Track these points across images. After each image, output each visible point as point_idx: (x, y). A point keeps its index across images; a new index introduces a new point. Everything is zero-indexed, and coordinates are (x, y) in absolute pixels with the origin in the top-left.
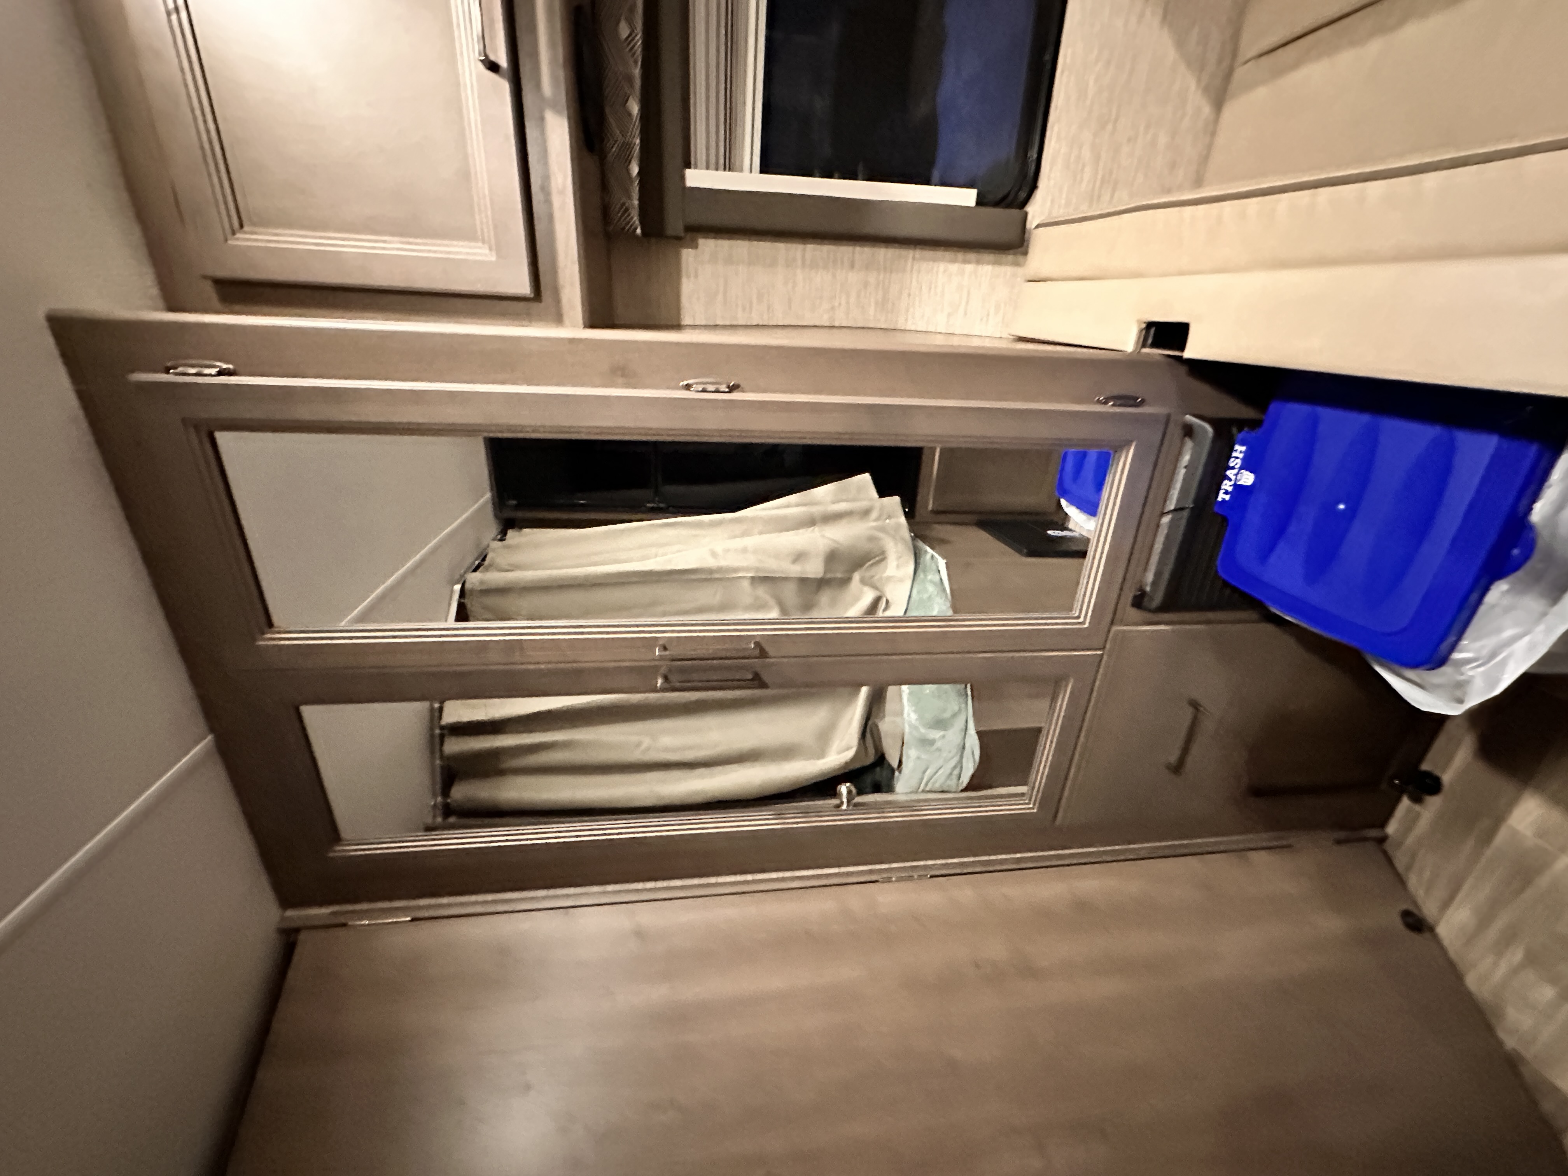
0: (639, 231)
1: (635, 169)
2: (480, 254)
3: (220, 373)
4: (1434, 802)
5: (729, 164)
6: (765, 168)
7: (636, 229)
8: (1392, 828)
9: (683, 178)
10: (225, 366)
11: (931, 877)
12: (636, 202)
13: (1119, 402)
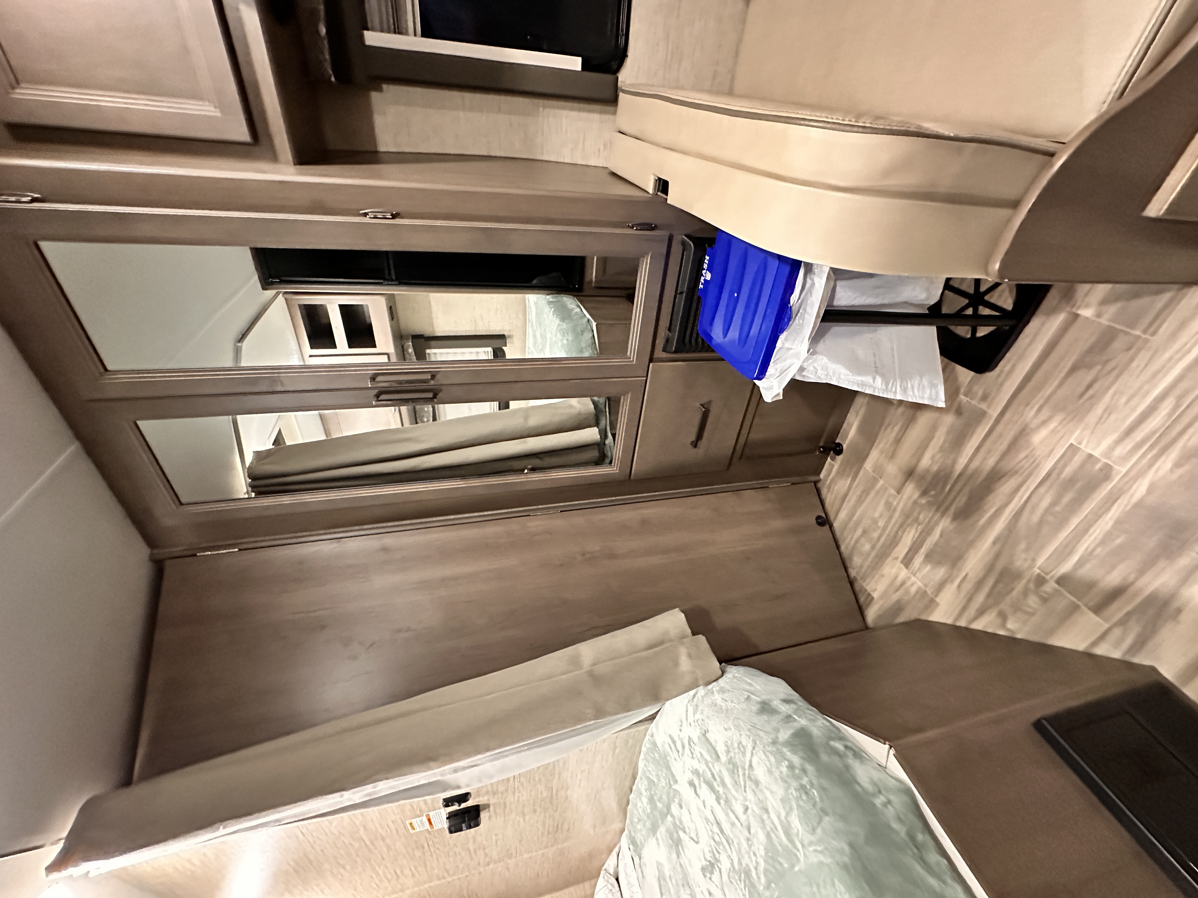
0: (333, 79)
1: (323, 30)
2: (209, 111)
3: (34, 200)
4: (839, 458)
5: (398, 29)
6: (426, 34)
7: (330, 78)
8: (822, 476)
9: (362, 37)
10: (36, 196)
11: (561, 511)
12: (327, 57)
13: (642, 227)
